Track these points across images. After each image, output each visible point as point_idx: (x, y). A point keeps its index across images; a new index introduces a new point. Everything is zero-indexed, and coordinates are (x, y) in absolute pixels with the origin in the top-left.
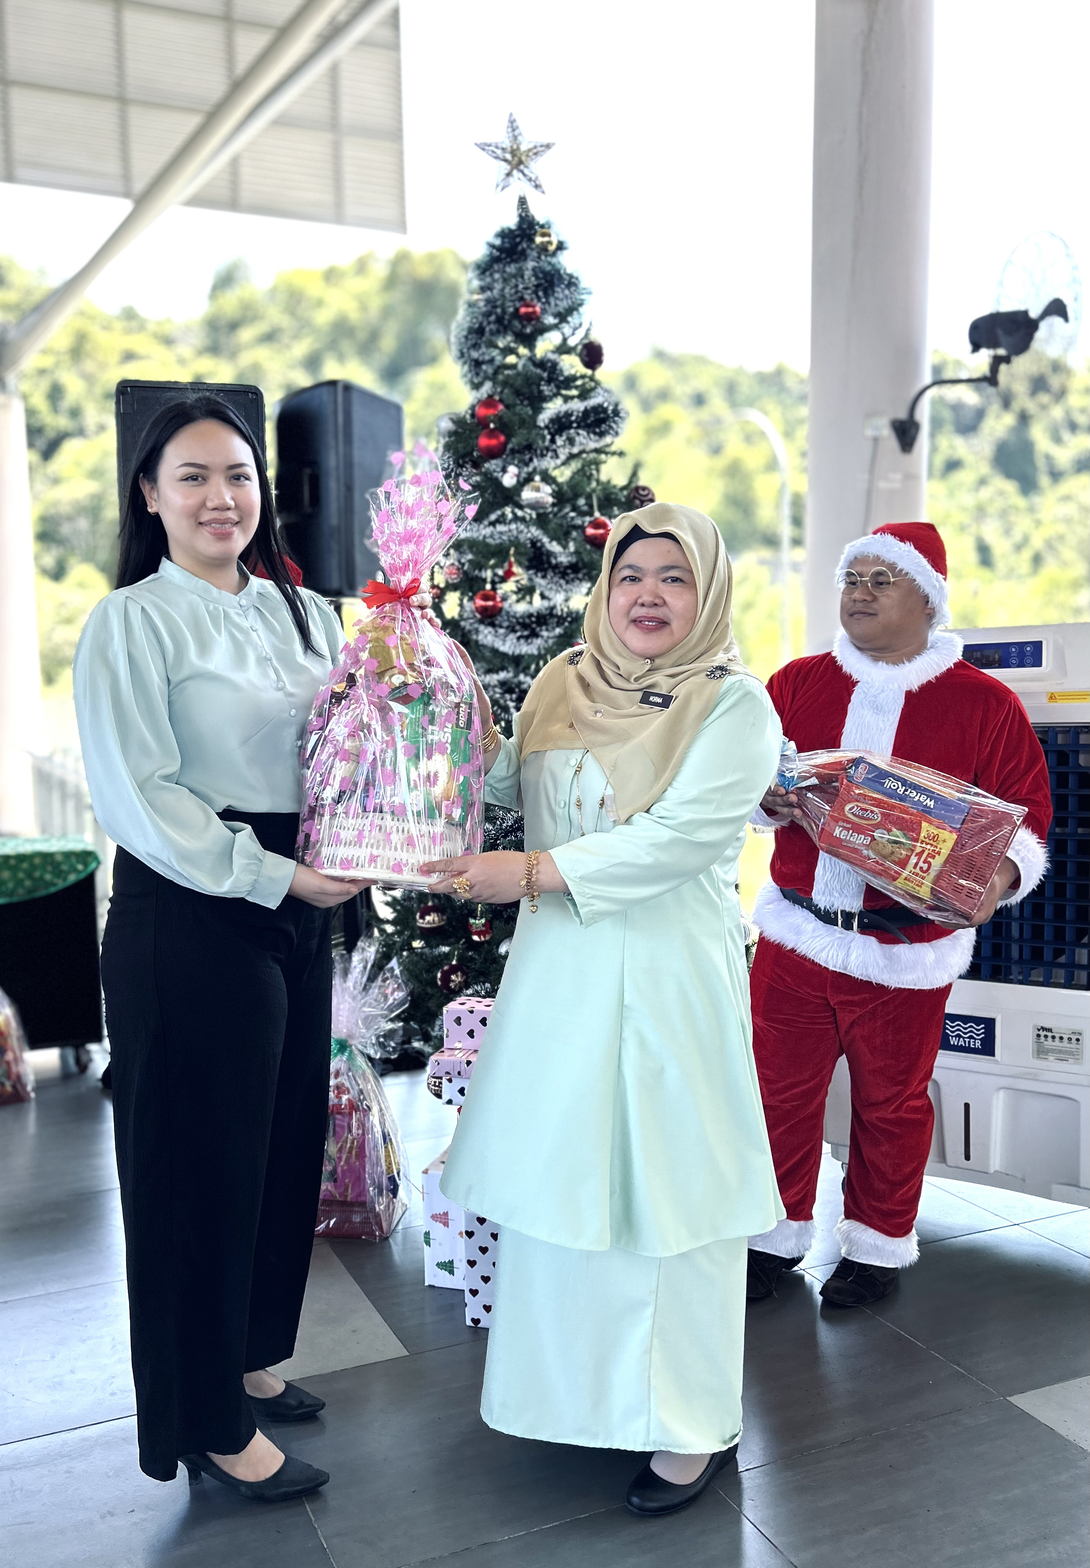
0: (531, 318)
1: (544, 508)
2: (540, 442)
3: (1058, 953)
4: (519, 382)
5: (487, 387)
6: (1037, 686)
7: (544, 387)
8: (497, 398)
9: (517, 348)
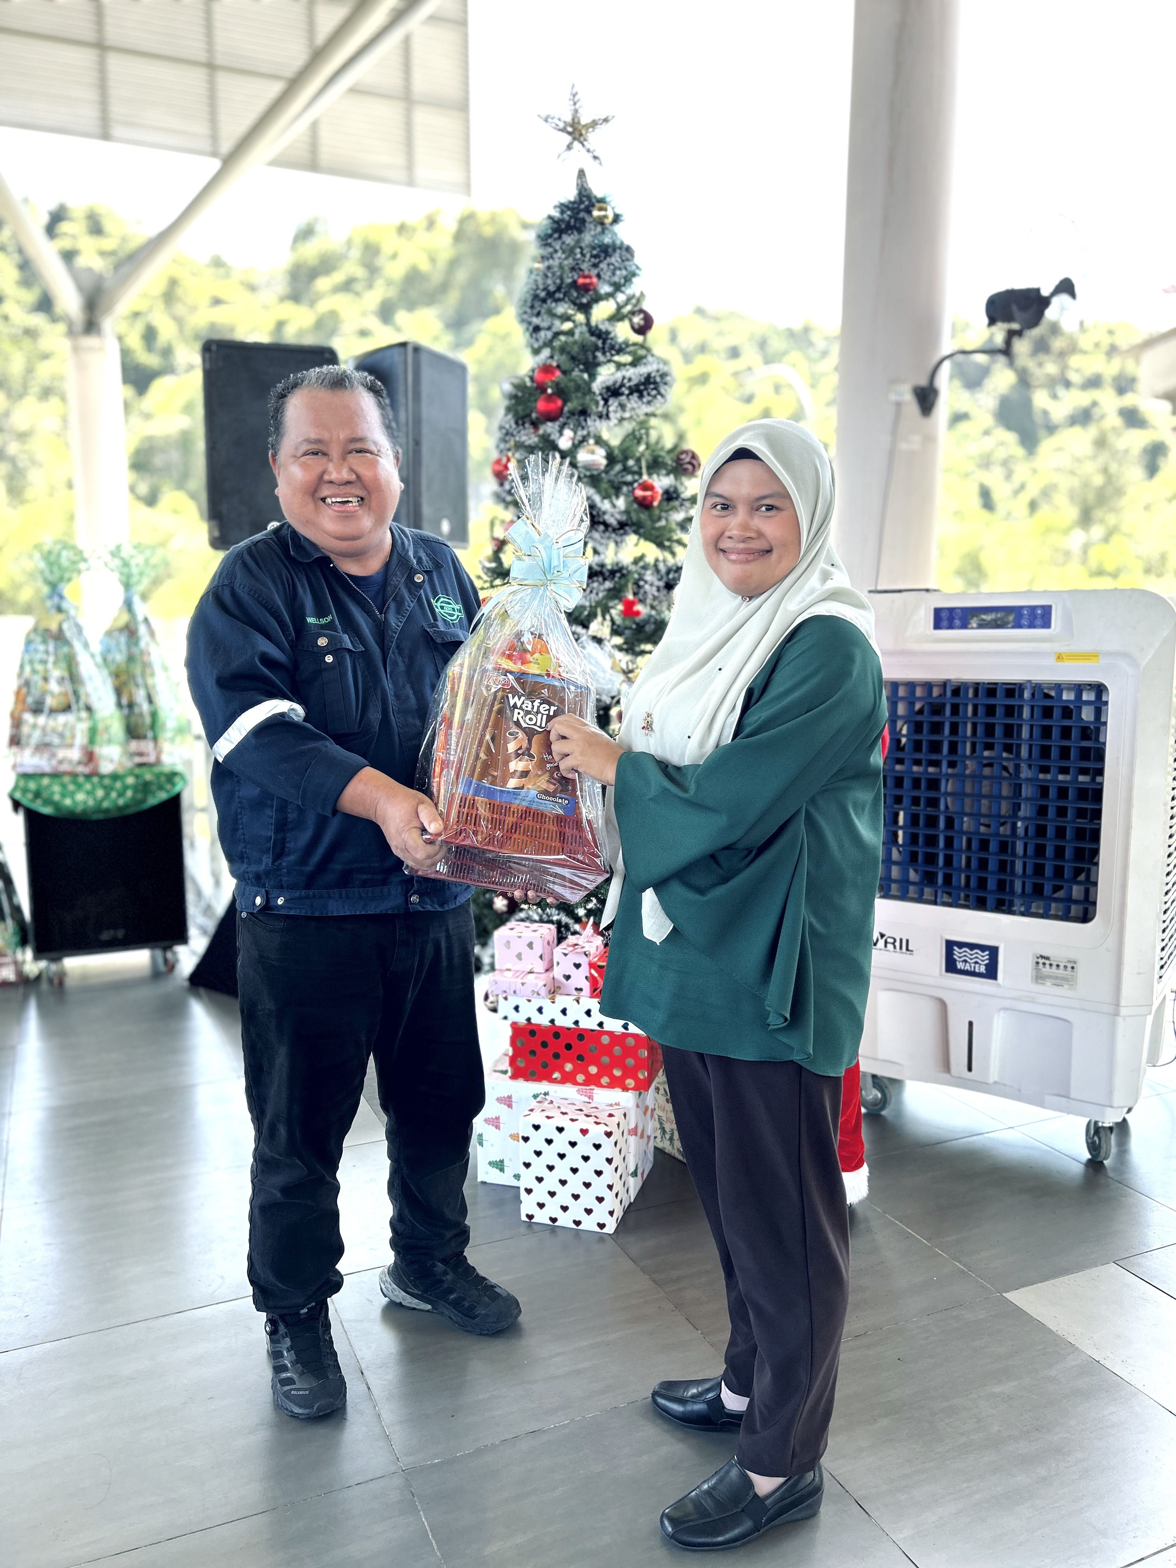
0: (586, 288)
1: (596, 470)
2: (594, 408)
3: (1057, 889)
4: (576, 349)
5: (546, 352)
6: (1046, 647)
7: (599, 354)
8: (554, 364)
9: (574, 315)
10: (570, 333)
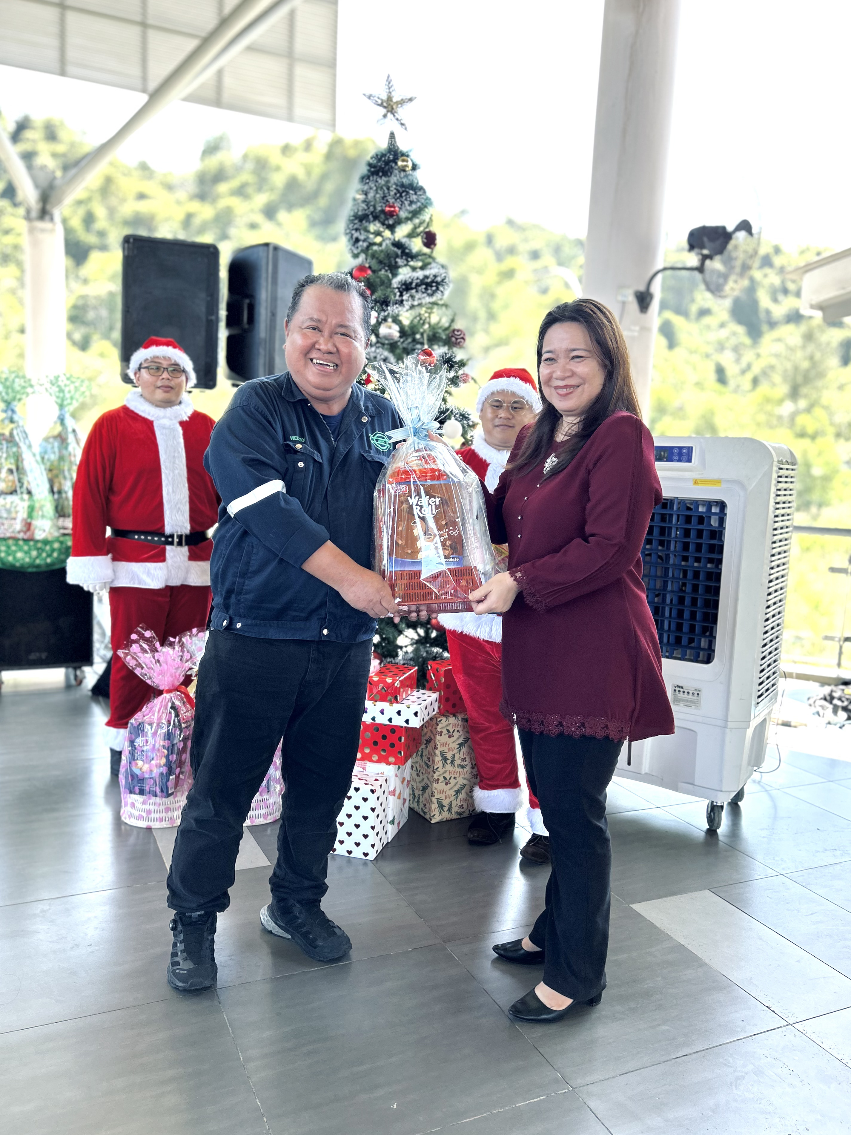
0: (391, 214)
1: (392, 339)
2: (393, 297)
3: (691, 640)
4: (382, 256)
5: (362, 257)
6: (687, 475)
7: (398, 260)
8: (367, 265)
9: (384, 232)
10: (380, 245)
